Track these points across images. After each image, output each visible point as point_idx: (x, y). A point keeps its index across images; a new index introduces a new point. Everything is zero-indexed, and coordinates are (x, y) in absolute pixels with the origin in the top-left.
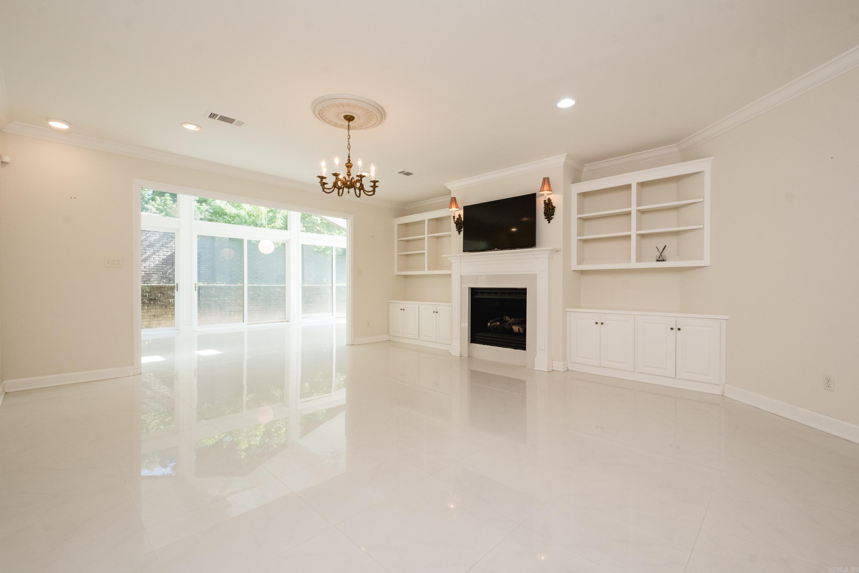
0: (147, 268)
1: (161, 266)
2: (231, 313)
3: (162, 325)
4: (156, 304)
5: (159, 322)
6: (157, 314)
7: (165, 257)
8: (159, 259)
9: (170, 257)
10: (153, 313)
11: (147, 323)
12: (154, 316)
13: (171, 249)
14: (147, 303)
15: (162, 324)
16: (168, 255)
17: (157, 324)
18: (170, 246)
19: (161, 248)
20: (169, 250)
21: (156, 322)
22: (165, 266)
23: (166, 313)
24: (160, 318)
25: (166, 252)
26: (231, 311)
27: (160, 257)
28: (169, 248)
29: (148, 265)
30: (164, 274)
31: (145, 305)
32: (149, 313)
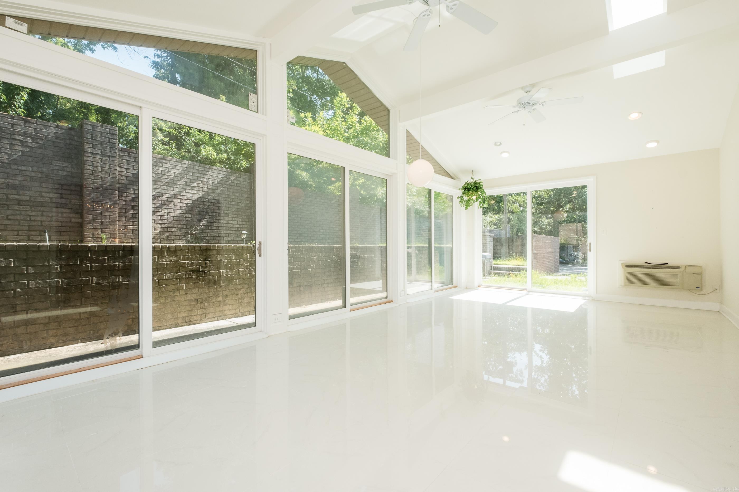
0: (164, 218)
1: (184, 215)
2: (301, 289)
3: (209, 316)
4: (199, 280)
5: (204, 311)
6: (201, 297)
7: (191, 202)
8: (181, 205)
9: (196, 202)
10: (194, 296)
11: (185, 314)
12: (197, 300)
13: (198, 190)
14: (186, 278)
15: (208, 313)
16: (194, 199)
17: (201, 315)
18: (196, 186)
19: (185, 187)
20: (196, 192)
21: (199, 312)
22: (190, 215)
23: (214, 294)
24: (206, 304)
25: (191, 195)
26: (300, 286)
27: (182, 201)
28: (195, 189)
29: (166, 214)
30: (188, 228)
31: (183, 281)
32: (189, 297)
